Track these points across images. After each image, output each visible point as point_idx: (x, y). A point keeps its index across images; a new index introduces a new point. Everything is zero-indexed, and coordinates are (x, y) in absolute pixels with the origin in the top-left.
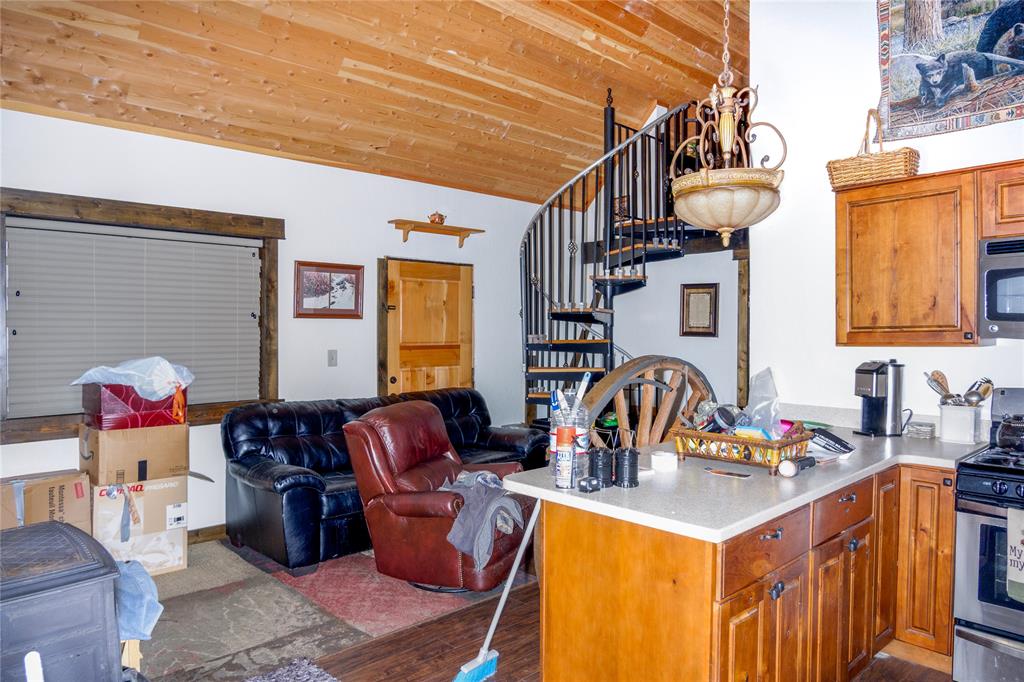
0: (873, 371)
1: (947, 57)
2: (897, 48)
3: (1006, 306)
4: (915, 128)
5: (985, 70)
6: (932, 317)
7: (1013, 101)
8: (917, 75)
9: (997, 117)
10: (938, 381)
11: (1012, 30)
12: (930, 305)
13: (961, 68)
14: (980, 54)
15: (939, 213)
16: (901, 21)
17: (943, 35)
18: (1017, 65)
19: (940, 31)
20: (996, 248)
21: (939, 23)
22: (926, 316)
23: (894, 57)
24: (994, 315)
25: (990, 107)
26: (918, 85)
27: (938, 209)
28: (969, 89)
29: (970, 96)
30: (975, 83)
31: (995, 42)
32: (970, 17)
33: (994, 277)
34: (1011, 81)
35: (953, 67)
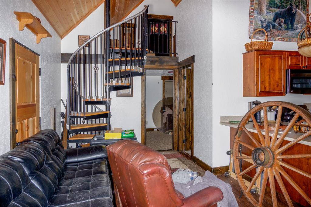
1: (267, 20)
2: (256, 14)
4: (260, 37)
5: (274, 27)
7: (279, 36)
8: (260, 23)
9: (276, 39)
11: (279, 19)
12: (277, 85)
13: (269, 25)
14: (273, 22)
15: (279, 61)
16: (257, 6)
17: (266, 14)
19: (265, 13)
21: (265, 11)
23: (255, 16)
25: (275, 36)
26: (261, 26)
28: (271, 30)
30: (272, 29)
31: (276, 21)
32: (271, 12)
35: (268, 23)
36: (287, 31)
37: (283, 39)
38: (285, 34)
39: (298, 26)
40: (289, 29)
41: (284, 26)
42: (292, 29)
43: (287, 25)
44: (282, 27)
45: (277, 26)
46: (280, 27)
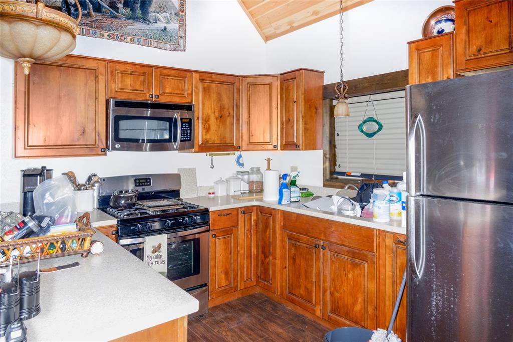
0: (38, 175)
3: (123, 135)
5: (98, 9)
6: (82, 139)
7: (110, 30)
9: (103, 35)
10: (70, 177)
12: (81, 132)
13: (85, 2)
15: (86, 80)
18: (113, 13)
20: (119, 104)
22: (78, 139)
24: (117, 139)
25: (99, 29)
27: (86, 78)
28: (89, 15)
29: (90, 19)
30: (92, 13)
33: (118, 119)
34: (110, 19)
36: (131, 21)
37: (121, 36)
38: (126, 26)
39: (160, 16)
40: (137, 18)
41: (124, 10)
42: (144, 20)
43: (133, 10)
44: (118, 13)
45: (105, 8)
46: (114, 12)
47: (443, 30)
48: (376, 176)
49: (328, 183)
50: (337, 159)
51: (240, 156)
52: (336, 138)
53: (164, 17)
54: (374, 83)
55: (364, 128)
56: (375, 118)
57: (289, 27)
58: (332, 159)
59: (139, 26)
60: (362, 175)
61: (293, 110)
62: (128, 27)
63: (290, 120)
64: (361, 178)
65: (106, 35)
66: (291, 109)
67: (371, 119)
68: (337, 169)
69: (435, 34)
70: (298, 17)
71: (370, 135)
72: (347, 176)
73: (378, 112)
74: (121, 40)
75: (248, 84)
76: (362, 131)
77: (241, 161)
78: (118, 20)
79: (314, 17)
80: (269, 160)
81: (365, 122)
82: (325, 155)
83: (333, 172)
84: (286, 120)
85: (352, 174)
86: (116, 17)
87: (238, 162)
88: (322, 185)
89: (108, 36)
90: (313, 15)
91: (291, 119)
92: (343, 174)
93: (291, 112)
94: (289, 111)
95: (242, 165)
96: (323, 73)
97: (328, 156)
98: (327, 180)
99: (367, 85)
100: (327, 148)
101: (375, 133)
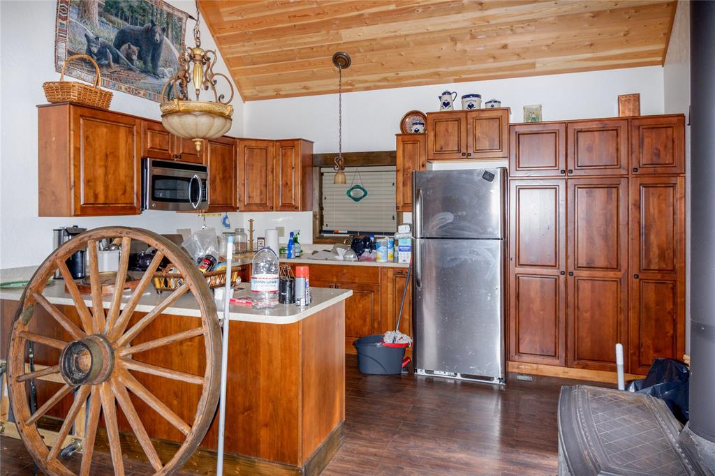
1: (100, 39)
2: (73, 16)
4: (83, 74)
5: (117, 60)
7: (127, 83)
9: (121, 88)
11: (127, 45)
12: (123, 191)
13: (106, 52)
14: (115, 49)
15: (126, 138)
17: (98, 25)
19: (97, 22)
21: (97, 18)
23: (71, 19)
24: (153, 198)
25: (118, 81)
27: (126, 136)
28: (110, 65)
30: (112, 64)
31: (120, 47)
32: (111, 24)
34: (127, 71)
35: (103, 48)
36: (143, 75)
37: (136, 90)
38: (139, 80)
39: (166, 71)
40: (149, 72)
41: (138, 63)
42: (154, 74)
43: (145, 63)
44: (133, 65)
45: (123, 59)
46: (130, 64)
47: (418, 130)
48: (360, 232)
49: (317, 240)
50: (325, 220)
51: (227, 217)
52: (324, 201)
53: (169, 72)
54: (361, 158)
55: (352, 194)
56: (361, 186)
57: (275, 93)
58: (320, 219)
59: (150, 80)
60: (349, 232)
61: (291, 175)
62: (142, 81)
63: (287, 184)
64: (348, 235)
65: (123, 88)
66: (289, 174)
67: (358, 187)
68: (324, 228)
69: (413, 132)
70: (287, 88)
71: (357, 200)
72: (335, 233)
73: (363, 181)
74: (136, 94)
75: (245, 146)
76: (350, 196)
77: (227, 222)
78: (132, 73)
79: (304, 91)
80: (251, 221)
81: (353, 188)
82: (314, 216)
83: (321, 231)
84: (282, 184)
85: (340, 232)
86: (131, 69)
87: (224, 223)
88: (312, 242)
89: (126, 89)
90: (303, 88)
91: (289, 183)
92: (331, 232)
93: (289, 177)
94: (287, 176)
95: (228, 226)
96: (312, 143)
97: (318, 217)
98: (317, 238)
99: (355, 158)
100: (317, 209)
101: (361, 198)
